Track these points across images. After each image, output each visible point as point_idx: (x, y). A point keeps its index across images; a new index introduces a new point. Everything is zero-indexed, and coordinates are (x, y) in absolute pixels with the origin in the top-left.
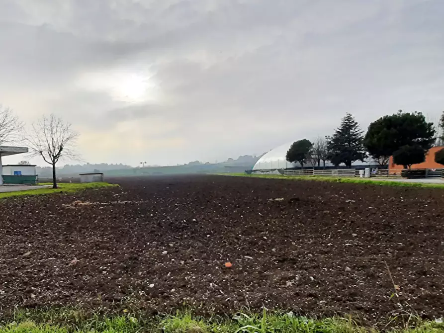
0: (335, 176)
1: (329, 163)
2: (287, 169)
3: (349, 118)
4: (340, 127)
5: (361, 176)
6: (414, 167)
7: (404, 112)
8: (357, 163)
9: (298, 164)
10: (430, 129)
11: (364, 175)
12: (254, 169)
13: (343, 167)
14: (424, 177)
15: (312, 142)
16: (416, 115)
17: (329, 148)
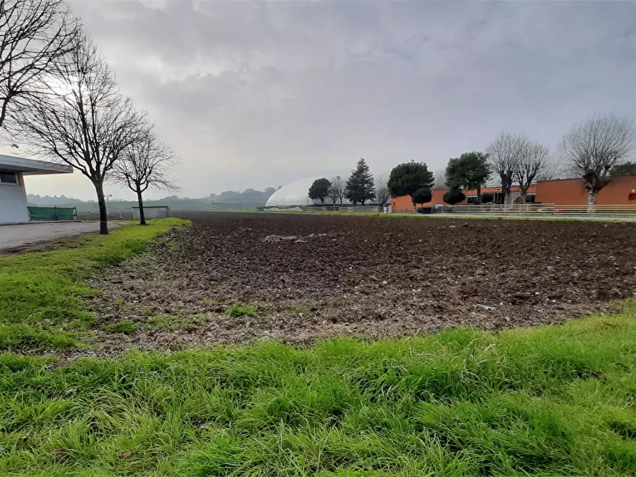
0: (350, 212)
1: (347, 201)
2: (308, 206)
3: (362, 162)
4: (356, 169)
5: (385, 212)
6: (426, 205)
7: (416, 162)
8: (368, 201)
9: (319, 201)
10: (431, 177)
11: (387, 211)
12: (267, 205)
13: (359, 205)
14: (429, 213)
15: (330, 181)
16: (423, 164)
17: (348, 188)
